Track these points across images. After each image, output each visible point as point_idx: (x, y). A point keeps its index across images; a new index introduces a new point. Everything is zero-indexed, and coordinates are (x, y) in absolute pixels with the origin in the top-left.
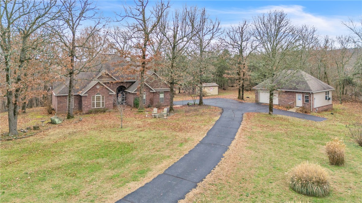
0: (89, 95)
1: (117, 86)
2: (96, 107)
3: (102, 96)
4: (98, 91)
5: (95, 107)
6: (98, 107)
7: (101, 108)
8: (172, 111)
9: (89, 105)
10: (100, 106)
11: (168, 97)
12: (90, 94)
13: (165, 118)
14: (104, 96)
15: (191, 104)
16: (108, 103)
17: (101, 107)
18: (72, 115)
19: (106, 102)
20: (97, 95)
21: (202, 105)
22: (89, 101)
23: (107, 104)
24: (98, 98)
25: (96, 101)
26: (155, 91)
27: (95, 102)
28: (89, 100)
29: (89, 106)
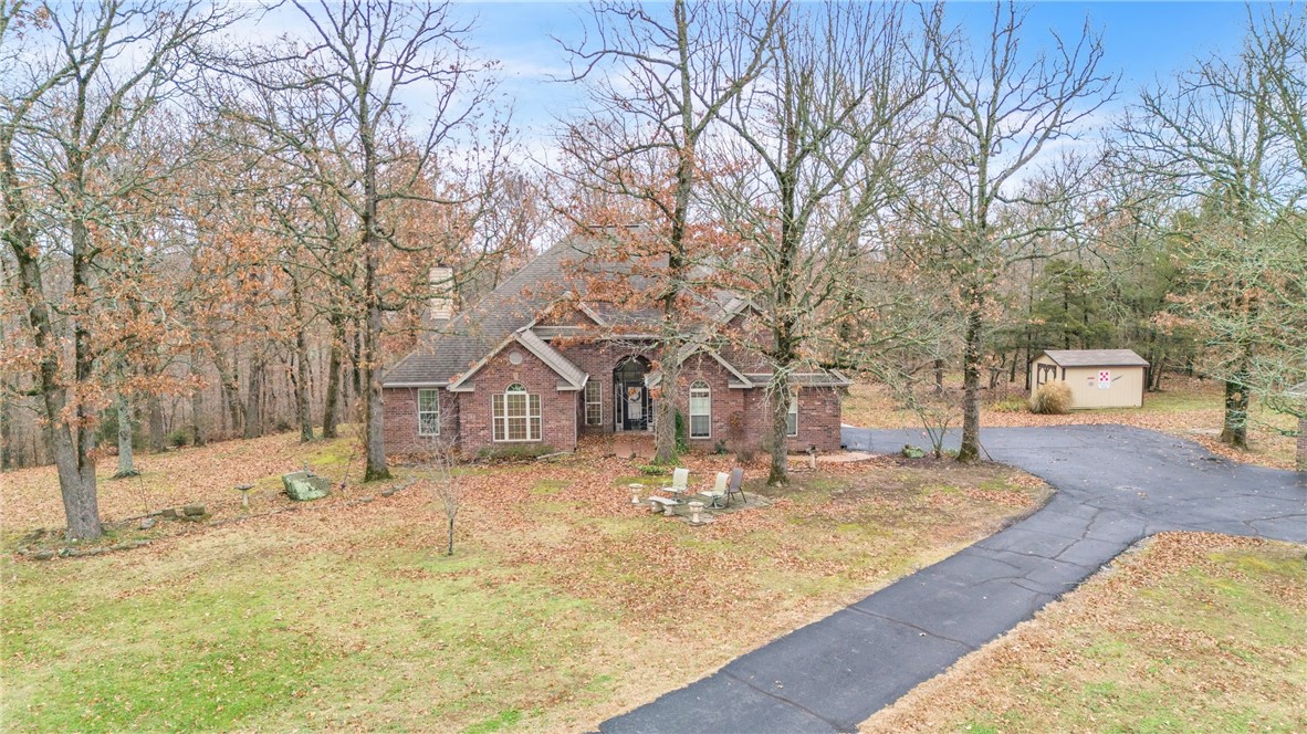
0: (483, 389)
1: (614, 357)
2: (511, 436)
3: (531, 397)
4: (516, 376)
5: (507, 439)
6: (517, 436)
7: (529, 443)
8: (779, 484)
9: (483, 429)
10: (524, 436)
11: (814, 413)
12: (484, 385)
13: (696, 519)
14: (537, 397)
15: (920, 455)
16: (553, 424)
17: (529, 439)
18: (379, 469)
19: (546, 421)
20: (510, 389)
21: (971, 462)
22: (483, 412)
23: (552, 430)
24: (517, 405)
25: (510, 413)
26: (749, 385)
27: (506, 417)
28: (480, 408)
29: (482, 433)
